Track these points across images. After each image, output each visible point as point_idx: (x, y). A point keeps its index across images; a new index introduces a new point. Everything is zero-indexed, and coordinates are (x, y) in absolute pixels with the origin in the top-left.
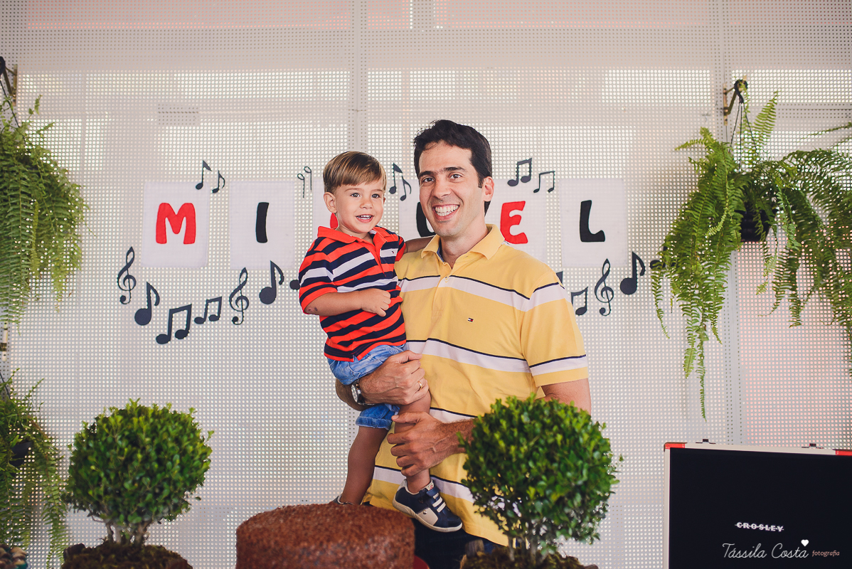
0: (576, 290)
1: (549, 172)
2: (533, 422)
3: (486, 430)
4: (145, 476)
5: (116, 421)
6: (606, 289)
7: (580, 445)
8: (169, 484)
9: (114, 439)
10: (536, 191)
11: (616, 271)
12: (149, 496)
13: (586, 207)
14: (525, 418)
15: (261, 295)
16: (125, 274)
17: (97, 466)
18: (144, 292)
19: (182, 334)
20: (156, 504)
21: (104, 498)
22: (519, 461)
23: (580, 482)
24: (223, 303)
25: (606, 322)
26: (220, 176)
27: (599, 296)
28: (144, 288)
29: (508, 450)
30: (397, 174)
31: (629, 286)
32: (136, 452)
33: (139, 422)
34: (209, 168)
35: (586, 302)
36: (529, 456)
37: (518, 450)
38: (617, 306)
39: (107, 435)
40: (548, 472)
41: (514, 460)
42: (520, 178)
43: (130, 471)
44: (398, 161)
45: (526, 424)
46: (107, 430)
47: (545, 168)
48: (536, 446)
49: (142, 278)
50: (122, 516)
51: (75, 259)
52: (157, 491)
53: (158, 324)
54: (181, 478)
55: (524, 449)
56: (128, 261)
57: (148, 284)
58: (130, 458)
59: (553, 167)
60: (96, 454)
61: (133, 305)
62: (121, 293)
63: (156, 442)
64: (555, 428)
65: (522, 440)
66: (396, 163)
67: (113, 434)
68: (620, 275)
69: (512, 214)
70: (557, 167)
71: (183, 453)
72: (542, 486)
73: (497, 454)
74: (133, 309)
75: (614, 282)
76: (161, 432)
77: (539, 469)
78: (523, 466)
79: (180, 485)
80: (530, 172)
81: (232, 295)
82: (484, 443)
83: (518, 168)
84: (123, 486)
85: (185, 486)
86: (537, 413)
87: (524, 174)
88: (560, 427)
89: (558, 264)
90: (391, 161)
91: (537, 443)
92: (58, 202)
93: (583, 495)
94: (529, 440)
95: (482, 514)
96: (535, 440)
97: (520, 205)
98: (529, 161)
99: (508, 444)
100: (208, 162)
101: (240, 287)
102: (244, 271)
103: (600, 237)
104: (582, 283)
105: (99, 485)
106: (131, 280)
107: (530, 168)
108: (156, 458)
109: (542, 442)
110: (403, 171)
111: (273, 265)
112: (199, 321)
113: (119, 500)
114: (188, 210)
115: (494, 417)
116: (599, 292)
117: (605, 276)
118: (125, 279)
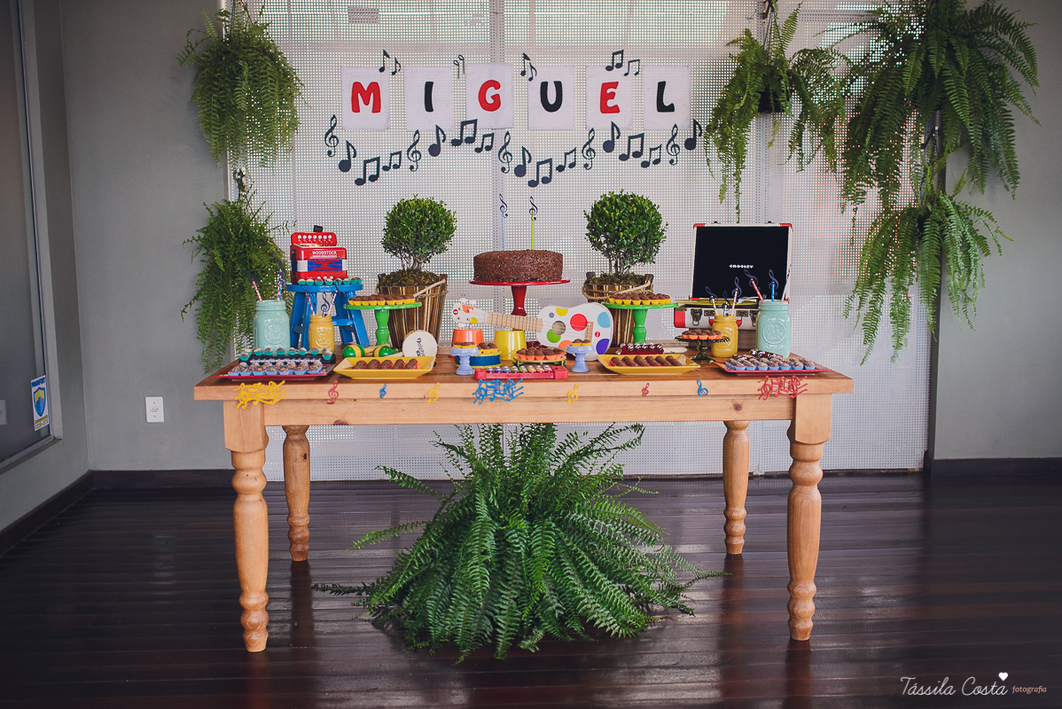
0: (654, 147)
1: (636, 61)
2: (623, 202)
3: (599, 208)
6: (675, 146)
7: (645, 213)
10: (626, 74)
11: (682, 133)
12: (432, 240)
13: (662, 86)
14: (618, 201)
15: (430, 150)
16: (330, 135)
18: (345, 147)
19: (373, 178)
23: (645, 231)
24: (403, 156)
25: (674, 169)
26: (397, 62)
27: (670, 151)
28: (345, 145)
29: (610, 215)
30: (526, 61)
31: (690, 144)
34: (388, 56)
35: (660, 155)
36: (620, 218)
37: (615, 214)
38: (682, 158)
40: (630, 225)
41: (613, 220)
42: (615, 64)
44: (527, 52)
45: (620, 203)
47: (633, 57)
49: (342, 137)
51: (294, 124)
53: (356, 170)
55: (618, 214)
56: (332, 125)
57: (347, 142)
59: (639, 57)
61: (337, 158)
62: (328, 149)
64: (633, 205)
65: (617, 211)
68: (685, 135)
69: (609, 91)
70: (641, 57)
73: (604, 217)
74: (337, 161)
75: (680, 141)
77: (625, 224)
78: (618, 223)
80: (622, 60)
81: (409, 150)
82: (598, 213)
83: (613, 57)
86: (624, 199)
87: (618, 62)
88: (636, 205)
89: (641, 128)
90: (522, 52)
91: (624, 212)
93: (646, 238)
94: (620, 210)
96: (623, 210)
97: (615, 85)
98: (622, 53)
99: (611, 213)
100: (387, 51)
101: (414, 144)
102: (417, 132)
103: (671, 108)
104: (657, 142)
106: (335, 139)
107: (622, 57)
109: (627, 211)
110: (531, 59)
111: (438, 128)
112: (386, 168)
114: (374, 87)
115: (603, 202)
116: (669, 148)
117: (674, 137)
118: (330, 139)
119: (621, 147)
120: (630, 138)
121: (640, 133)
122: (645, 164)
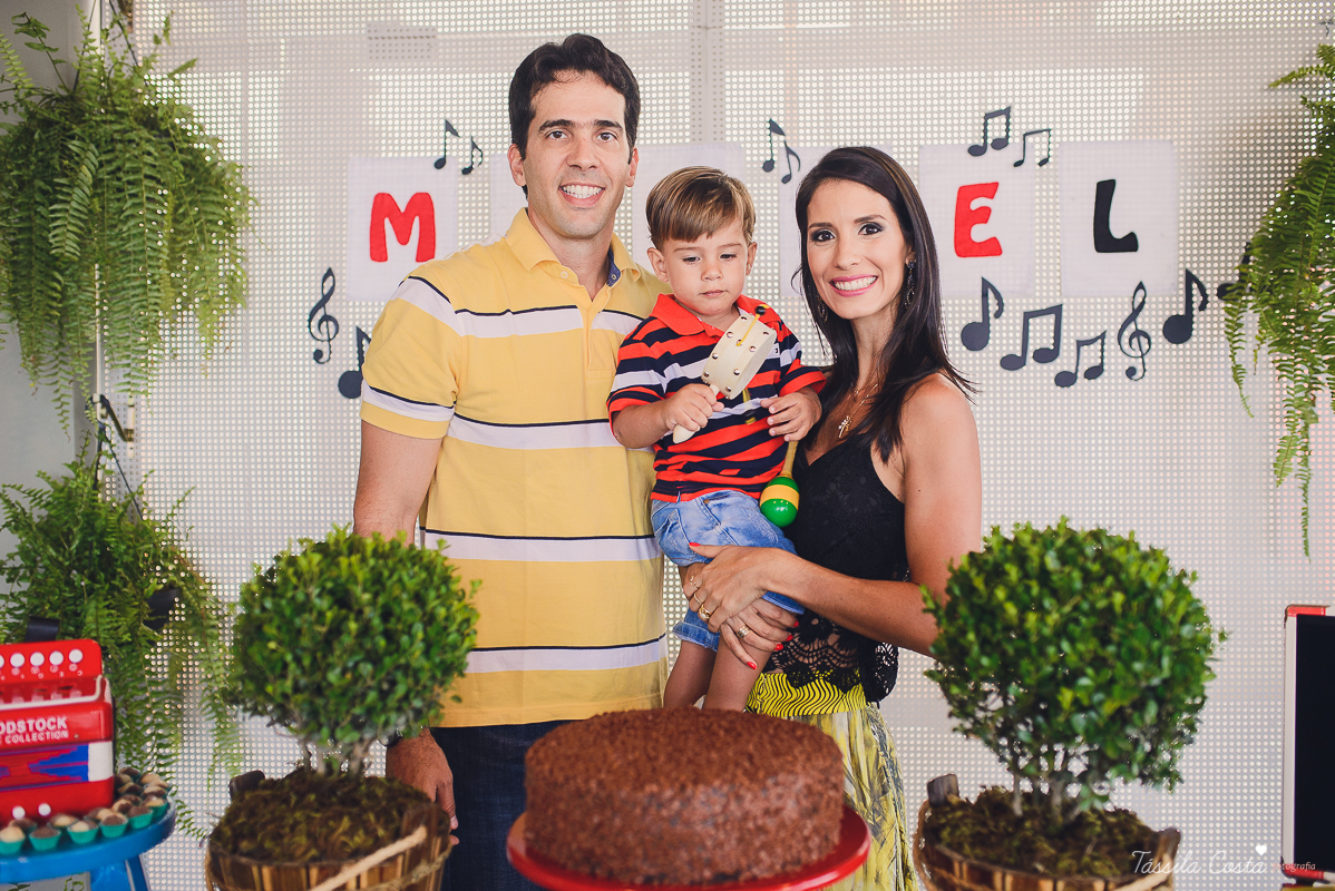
0: (1086, 336)
1: (1041, 131)
2: (1067, 569)
3: (979, 583)
4: (365, 660)
5: (310, 563)
6: (1138, 334)
7: (1156, 611)
8: (406, 675)
9: (308, 596)
10: (1018, 164)
11: (1157, 303)
12: (372, 696)
13: (1105, 191)
14: (1051, 562)
16: (321, 314)
17: (280, 643)
18: (353, 342)
20: (385, 709)
21: (293, 699)
22: (1043, 642)
23: (1155, 681)
25: (1137, 391)
26: (474, 146)
27: (1126, 347)
28: (353, 336)
29: (1022, 620)
30: (775, 137)
31: (1178, 329)
32: (346, 619)
33: (350, 565)
34: (455, 133)
35: (1102, 357)
36: (1061, 632)
37: (1042, 620)
38: (1157, 364)
39: (296, 588)
40: (1099, 663)
41: (1034, 639)
42: (990, 141)
43: (338, 652)
44: (778, 115)
45: (1056, 572)
46: (294, 580)
47: (1034, 123)
48: (1075, 614)
49: (348, 320)
50: (325, 731)
51: (236, 291)
52: (385, 686)
54: (426, 665)
55: (1053, 618)
56: (326, 292)
57: (359, 330)
58: (336, 630)
59: (1048, 123)
60: (276, 621)
61: (335, 366)
62: (315, 345)
63: (381, 600)
64: (1109, 580)
65: (1047, 603)
66: (774, 119)
67: (305, 586)
68: (1164, 309)
69: (976, 204)
70: (1054, 122)
71: (430, 619)
72: (1085, 688)
73: (999, 626)
74: (335, 372)
75: (1152, 321)
76: (389, 583)
77: (1081, 657)
78: (1051, 650)
79: (424, 677)
80: (1007, 130)
82: (972, 607)
83: (986, 124)
84: (325, 678)
85: (433, 678)
86: (1071, 551)
87: (997, 135)
88: (1118, 581)
89: (1055, 291)
90: (765, 115)
91: (1076, 608)
92: (207, 192)
93: (1161, 702)
94: (1061, 602)
95: (966, 732)
96: (1073, 602)
97: (990, 190)
98: (1007, 112)
99: (1023, 610)
100: (454, 122)
103: (1130, 243)
104: (1095, 324)
105: (283, 676)
106: (331, 323)
107: (1008, 124)
108: (381, 628)
109: (1085, 606)
110: (787, 132)
113: (320, 702)
114: (422, 205)
115: (990, 558)
116: (1125, 340)
117: (1136, 312)
118: (321, 322)
119: (1005, 336)
120: (1028, 316)
121: (1052, 303)
122: (1065, 380)
